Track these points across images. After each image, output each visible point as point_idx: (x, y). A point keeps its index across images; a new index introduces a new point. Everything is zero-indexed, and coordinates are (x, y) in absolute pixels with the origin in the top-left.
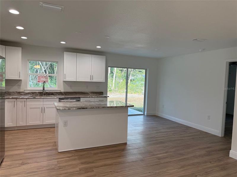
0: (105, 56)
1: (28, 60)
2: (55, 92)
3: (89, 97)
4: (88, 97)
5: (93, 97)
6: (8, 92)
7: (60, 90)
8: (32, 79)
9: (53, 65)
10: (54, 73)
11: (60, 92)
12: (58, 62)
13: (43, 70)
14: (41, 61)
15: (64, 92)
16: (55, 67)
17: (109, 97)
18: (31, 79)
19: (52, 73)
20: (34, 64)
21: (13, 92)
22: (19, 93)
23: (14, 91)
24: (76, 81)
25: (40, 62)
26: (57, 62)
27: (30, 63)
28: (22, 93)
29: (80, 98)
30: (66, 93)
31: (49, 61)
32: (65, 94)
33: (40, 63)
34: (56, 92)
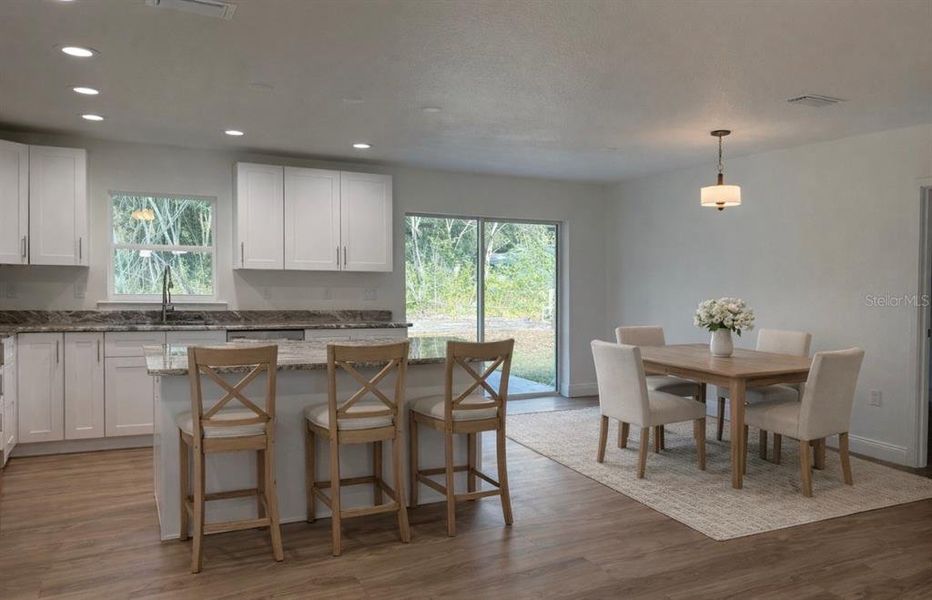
0: (390, 177)
1: (111, 193)
2: (206, 312)
3: (338, 328)
4: (332, 328)
5: (349, 327)
6: (38, 312)
7: (226, 305)
8: (124, 265)
9: (198, 210)
10: (201, 243)
11: (228, 312)
12: (216, 198)
13: (164, 228)
14: (156, 197)
15: (241, 312)
16: (204, 220)
17: (411, 325)
18: (120, 263)
19: (194, 244)
20: (129, 208)
21: (58, 312)
22: (79, 316)
23: (60, 310)
24: (282, 268)
25: (150, 199)
26: (211, 200)
27: (117, 203)
28: (89, 316)
29: (302, 330)
30: (247, 316)
31: (184, 197)
32: (246, 319)
33: (153, 205)
34: (213, 313)
